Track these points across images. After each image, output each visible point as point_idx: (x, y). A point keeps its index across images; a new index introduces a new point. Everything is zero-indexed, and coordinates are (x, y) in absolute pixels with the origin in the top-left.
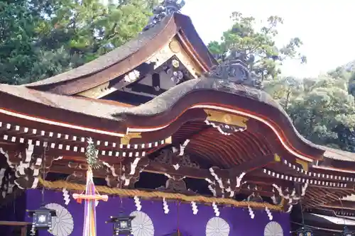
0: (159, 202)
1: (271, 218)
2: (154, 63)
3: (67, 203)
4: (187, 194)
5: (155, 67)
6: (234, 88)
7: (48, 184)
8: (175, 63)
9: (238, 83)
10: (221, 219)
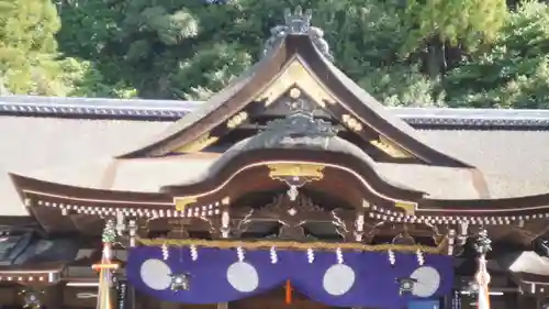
0: (266, 252)
1: (421, 263)
2: (267, 99)
3: (165, 258)
4: (302, 242)
5: (267, 103)
6: (289, 142)
7: (147, 242)
8: (295, 93)
9: (293, 136)
10: (345, 267)
